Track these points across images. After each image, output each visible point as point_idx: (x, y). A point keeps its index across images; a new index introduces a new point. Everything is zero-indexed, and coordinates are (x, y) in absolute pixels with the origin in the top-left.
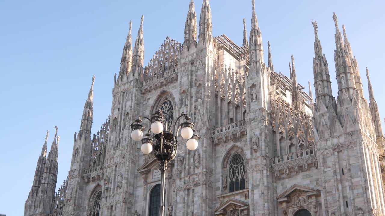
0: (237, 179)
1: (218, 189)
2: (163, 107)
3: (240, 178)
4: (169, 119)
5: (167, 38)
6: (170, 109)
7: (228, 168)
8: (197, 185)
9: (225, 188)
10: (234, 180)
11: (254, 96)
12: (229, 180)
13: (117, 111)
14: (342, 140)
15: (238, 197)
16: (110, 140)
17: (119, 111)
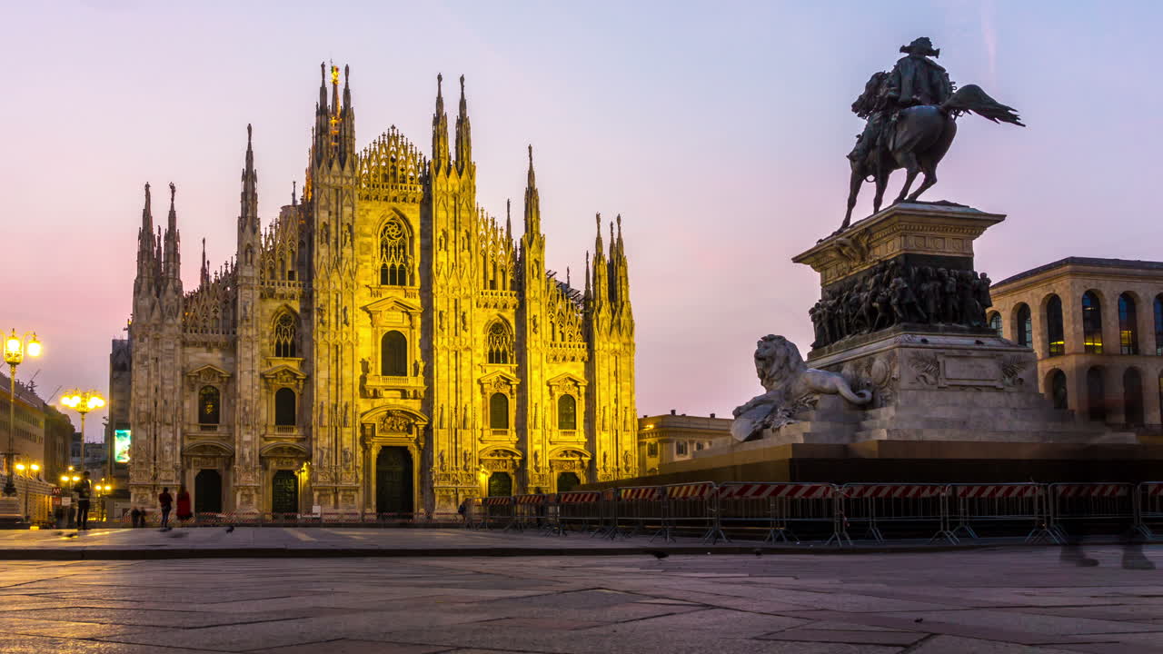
0: (498, 350)
1: (479, 355)
2: (386, 228)
3: (501, 350)
4: (399, 249)
5: (393, 127)
6: (399, 236)
7: (488, 334)
8: (467, 349)
9: (485, 355)
10: (495, 349)
11: (536, 273)
12: (488, 349)
13: (327, 214)
14: (617, 347)
15: (503, 370)
16: (318, 254)
17: (330, 213)
